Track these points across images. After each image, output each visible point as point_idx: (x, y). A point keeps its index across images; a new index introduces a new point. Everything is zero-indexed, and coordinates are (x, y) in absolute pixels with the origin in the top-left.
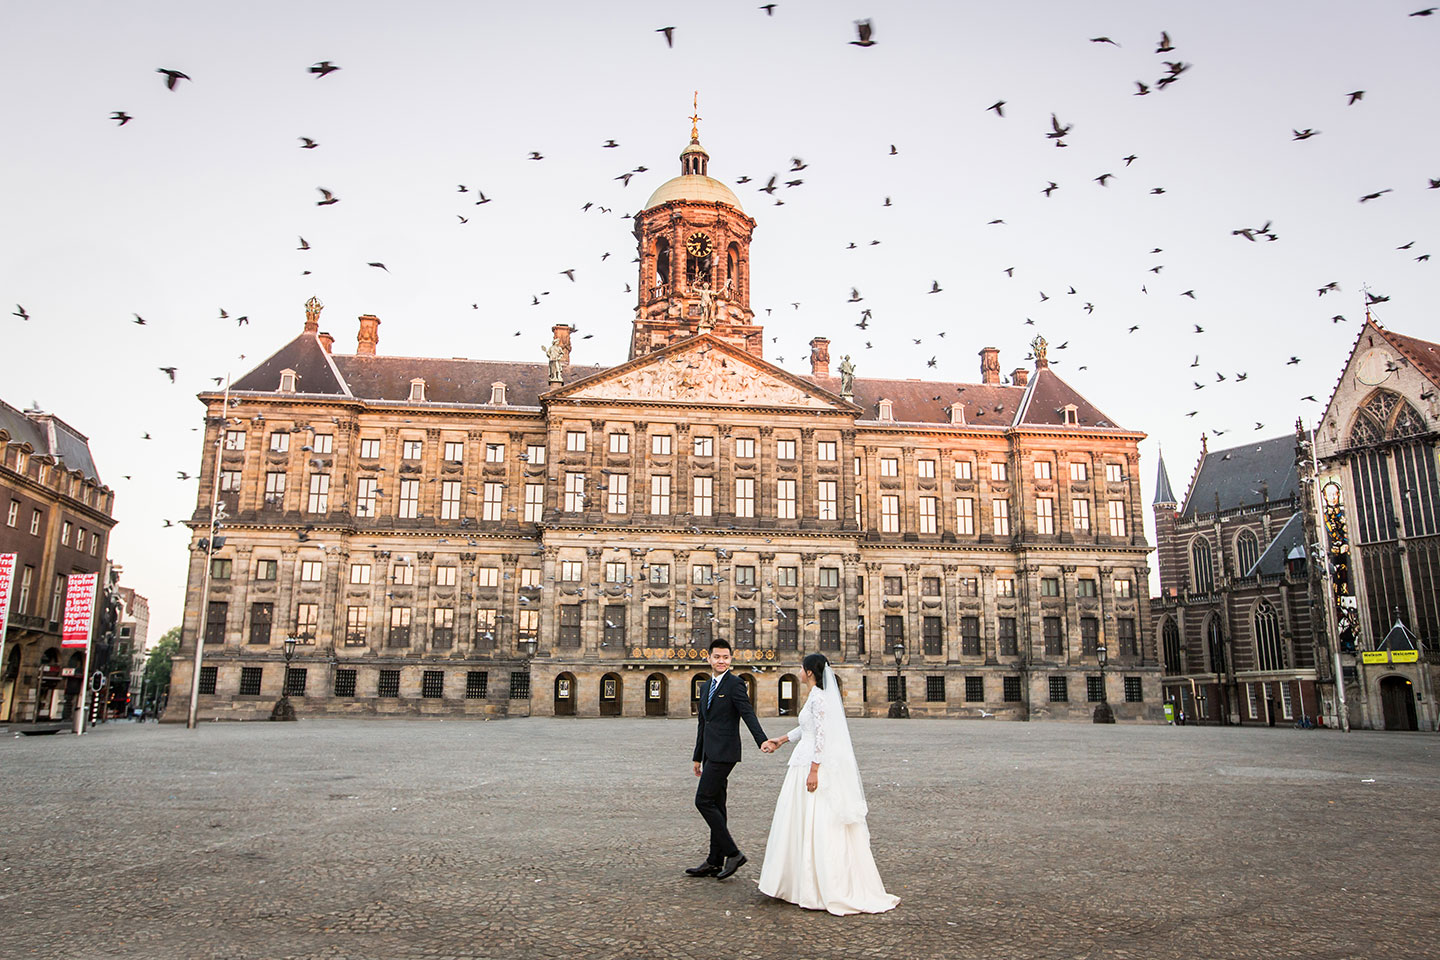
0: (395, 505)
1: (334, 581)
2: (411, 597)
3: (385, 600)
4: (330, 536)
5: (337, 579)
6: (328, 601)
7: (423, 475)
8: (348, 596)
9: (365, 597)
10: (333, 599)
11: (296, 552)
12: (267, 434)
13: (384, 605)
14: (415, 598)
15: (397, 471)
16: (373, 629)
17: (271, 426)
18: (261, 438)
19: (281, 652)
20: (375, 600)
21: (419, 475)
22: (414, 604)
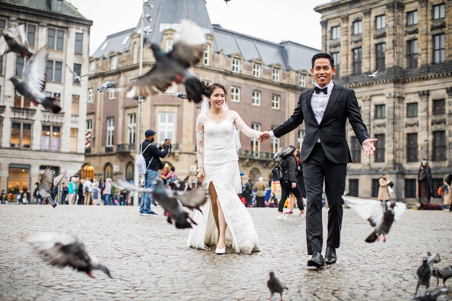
0: (430, 56)
1: (392, 117)
2: (445, 123)
3: (428, 127)
4: (388, 86)
5: (394, 115)
6: (390, 131)
7: (447, 29)
8: (406, 127)
9: (416, 126)
10: (392, 129)
11: (370, 100)
12: (350, 24)
13: (428, 130)
14: (447, 123)
15: (429, 30)
16: (422, 148)
17: (352, 18)
18: (347, 28)
19: (368, 168)
20: (421, 127)
21: (444, 29)
22: (447, 128)
